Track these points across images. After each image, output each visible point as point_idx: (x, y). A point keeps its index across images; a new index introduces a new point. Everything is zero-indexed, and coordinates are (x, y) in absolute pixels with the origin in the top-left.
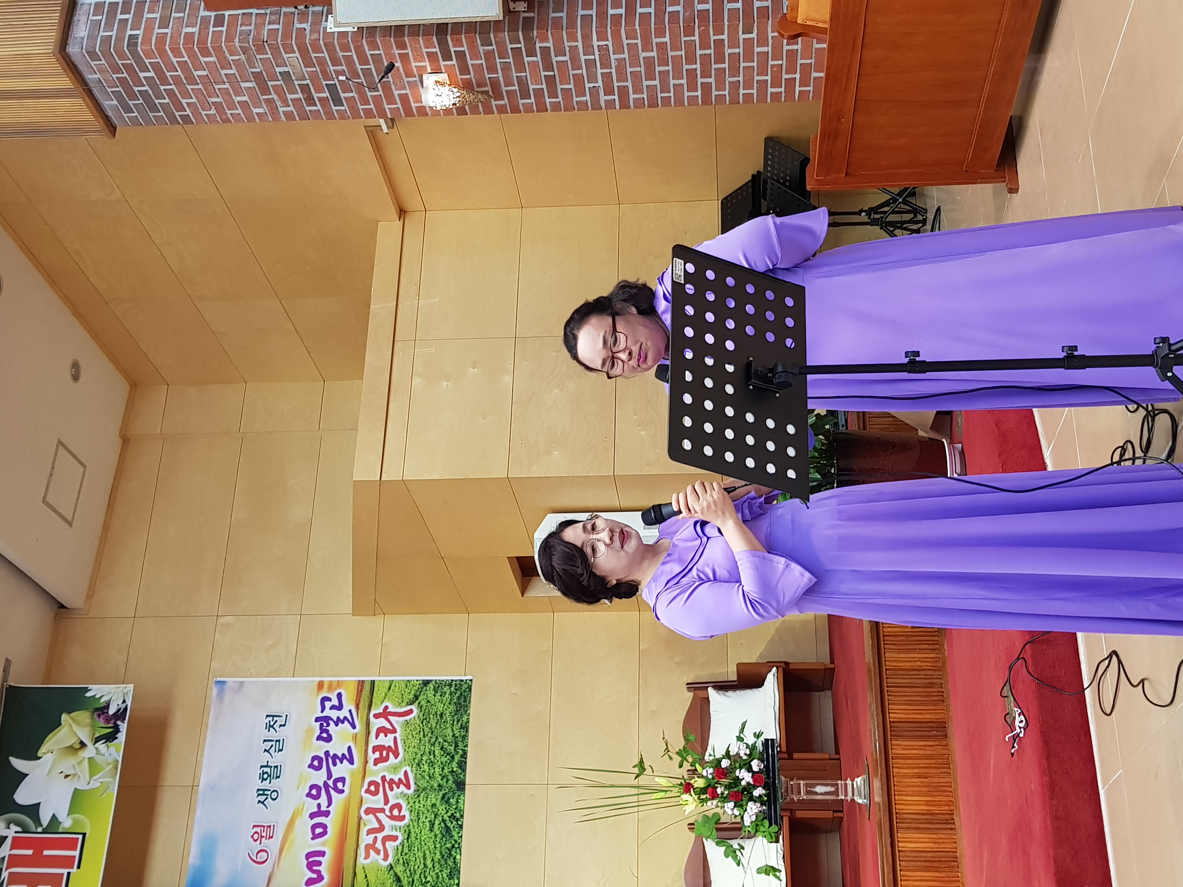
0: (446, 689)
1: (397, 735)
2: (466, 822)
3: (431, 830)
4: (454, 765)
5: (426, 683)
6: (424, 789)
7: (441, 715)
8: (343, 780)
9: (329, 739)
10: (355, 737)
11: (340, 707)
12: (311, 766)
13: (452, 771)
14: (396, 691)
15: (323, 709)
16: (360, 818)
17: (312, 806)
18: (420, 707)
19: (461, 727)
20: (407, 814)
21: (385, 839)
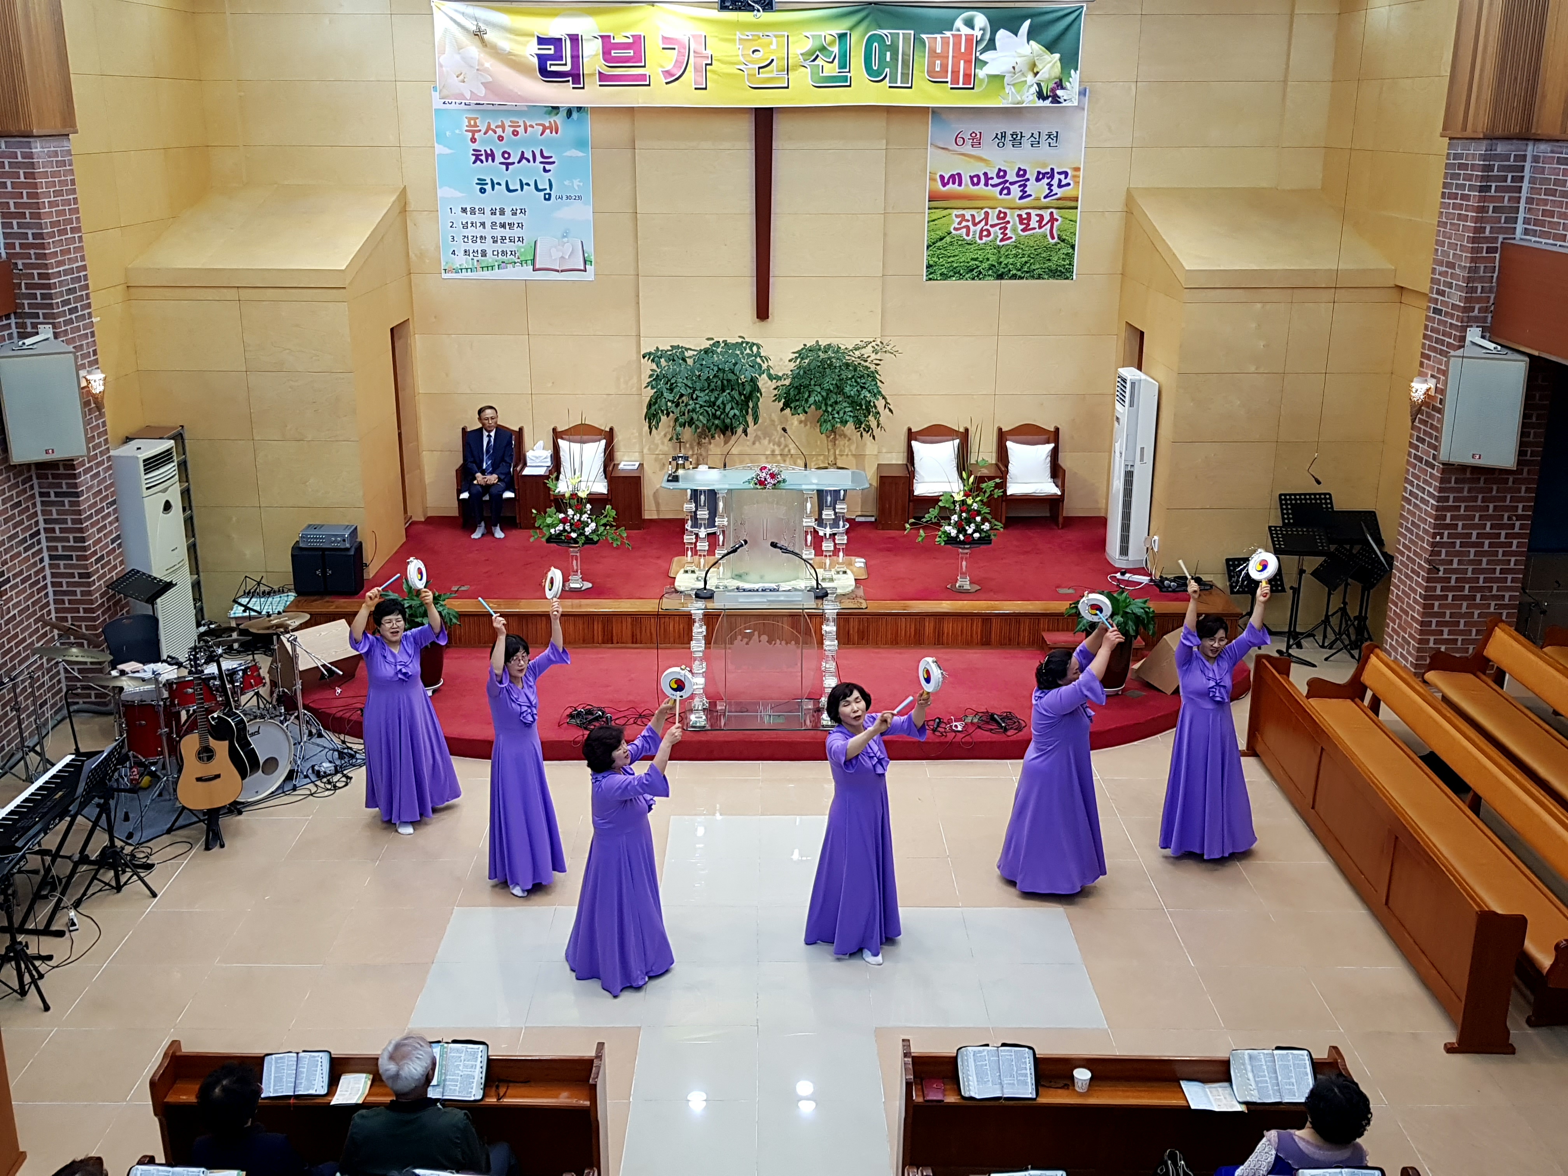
0: (1068, 262)
1: (1037, 230)
2: (977, 282)
3: (972, 259)
4: (1014, 272)
5: (1073, 247)
6: (999, 252)
7: (1049, 260)
8: (1009, 193)
9: (1038, 180)
10: (1038, 199)
11: (1060, 186)
12: (1020, 169)
13: (1010, 271)
14: (1068, 225)
15: (1059, 173)
16: (982, 209)
17: (992, 173)
18: (1056, 244)
19: (1040, 275)
20: (983, 241)
21: (968, 227)
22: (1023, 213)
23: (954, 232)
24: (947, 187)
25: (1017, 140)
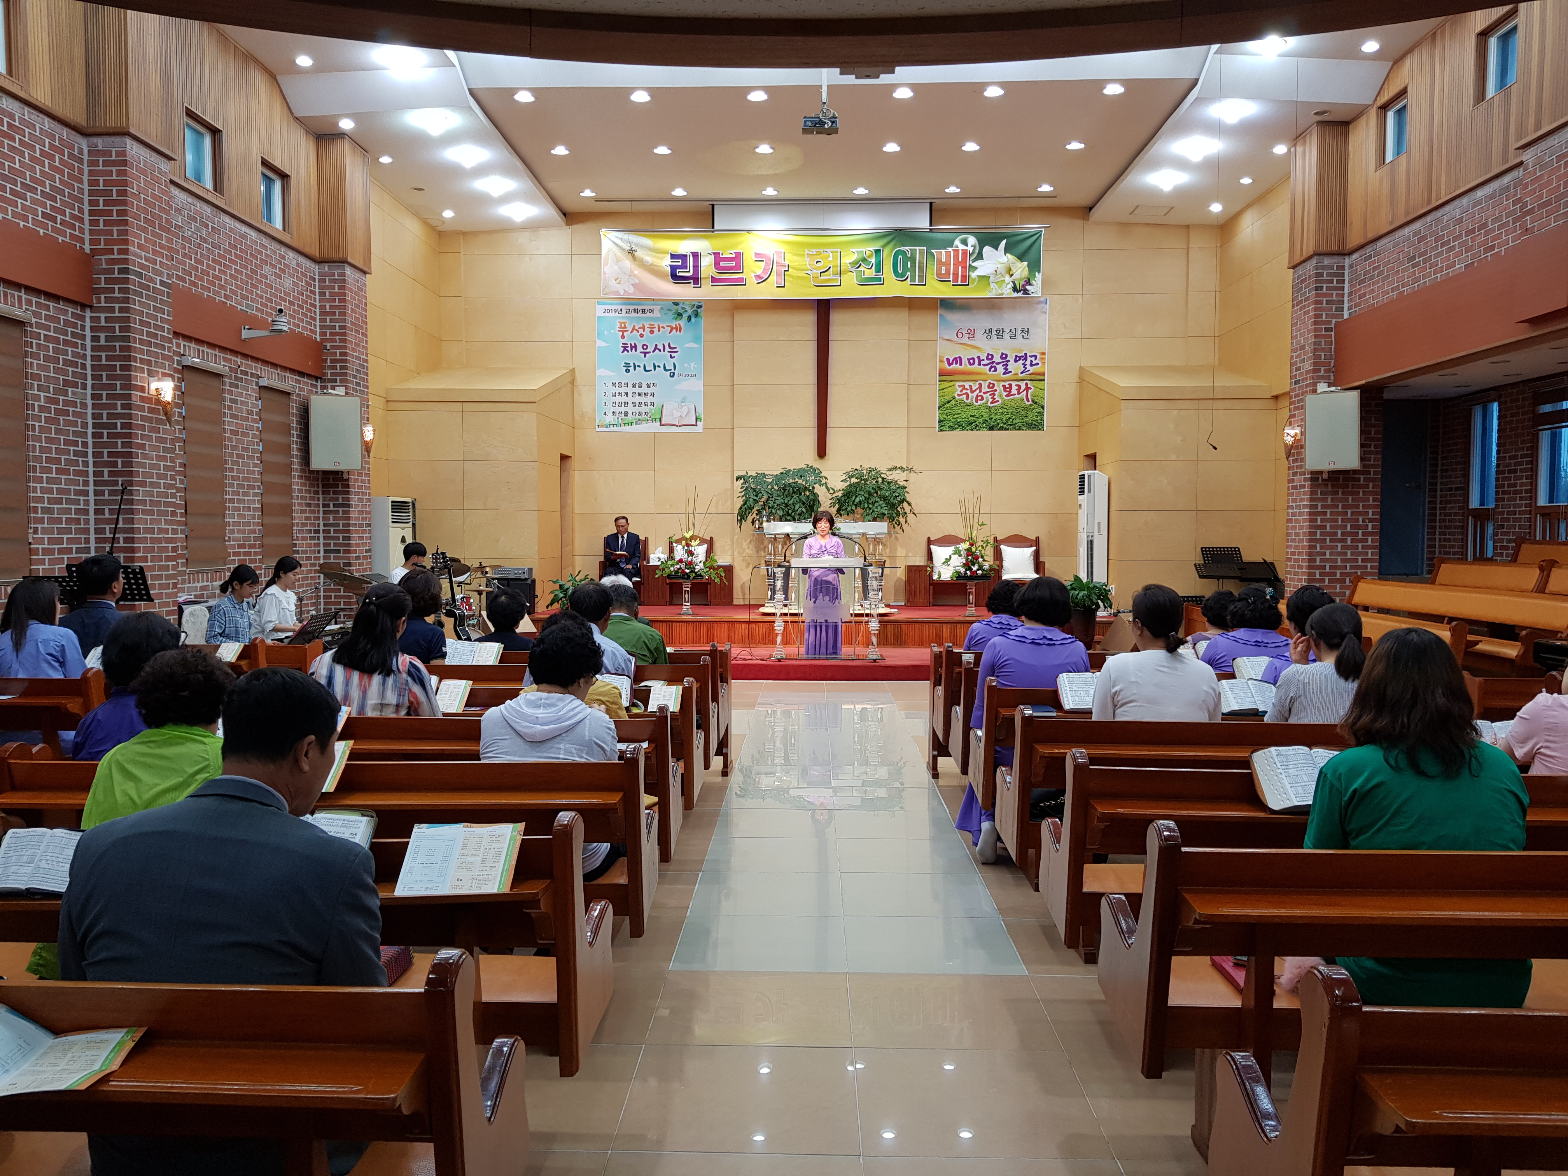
0: (1040, 418)
1: (1017, 396)
2: (975, 433)
3: (971, 416)
4: (1002, 425)
5: (1043, 407)
6: (990, 411)
7: (1026, 417)
8: (996, 370)
9: (1016, 361)
10: (1016, 374)
11: (1031, 365)
12: (1003, 354)
13: (998, 424)
14: (1038, 392)
15: (1030, 356)
16: (977, 381)
17: (984, 357)
18: (1031, 405)
19: (1020, 427)
20: (979, 404)
21: (967, 394)
22: (1006, 384)
23: (957, 397)
24: (952, 366)
25: (1000, 333)
